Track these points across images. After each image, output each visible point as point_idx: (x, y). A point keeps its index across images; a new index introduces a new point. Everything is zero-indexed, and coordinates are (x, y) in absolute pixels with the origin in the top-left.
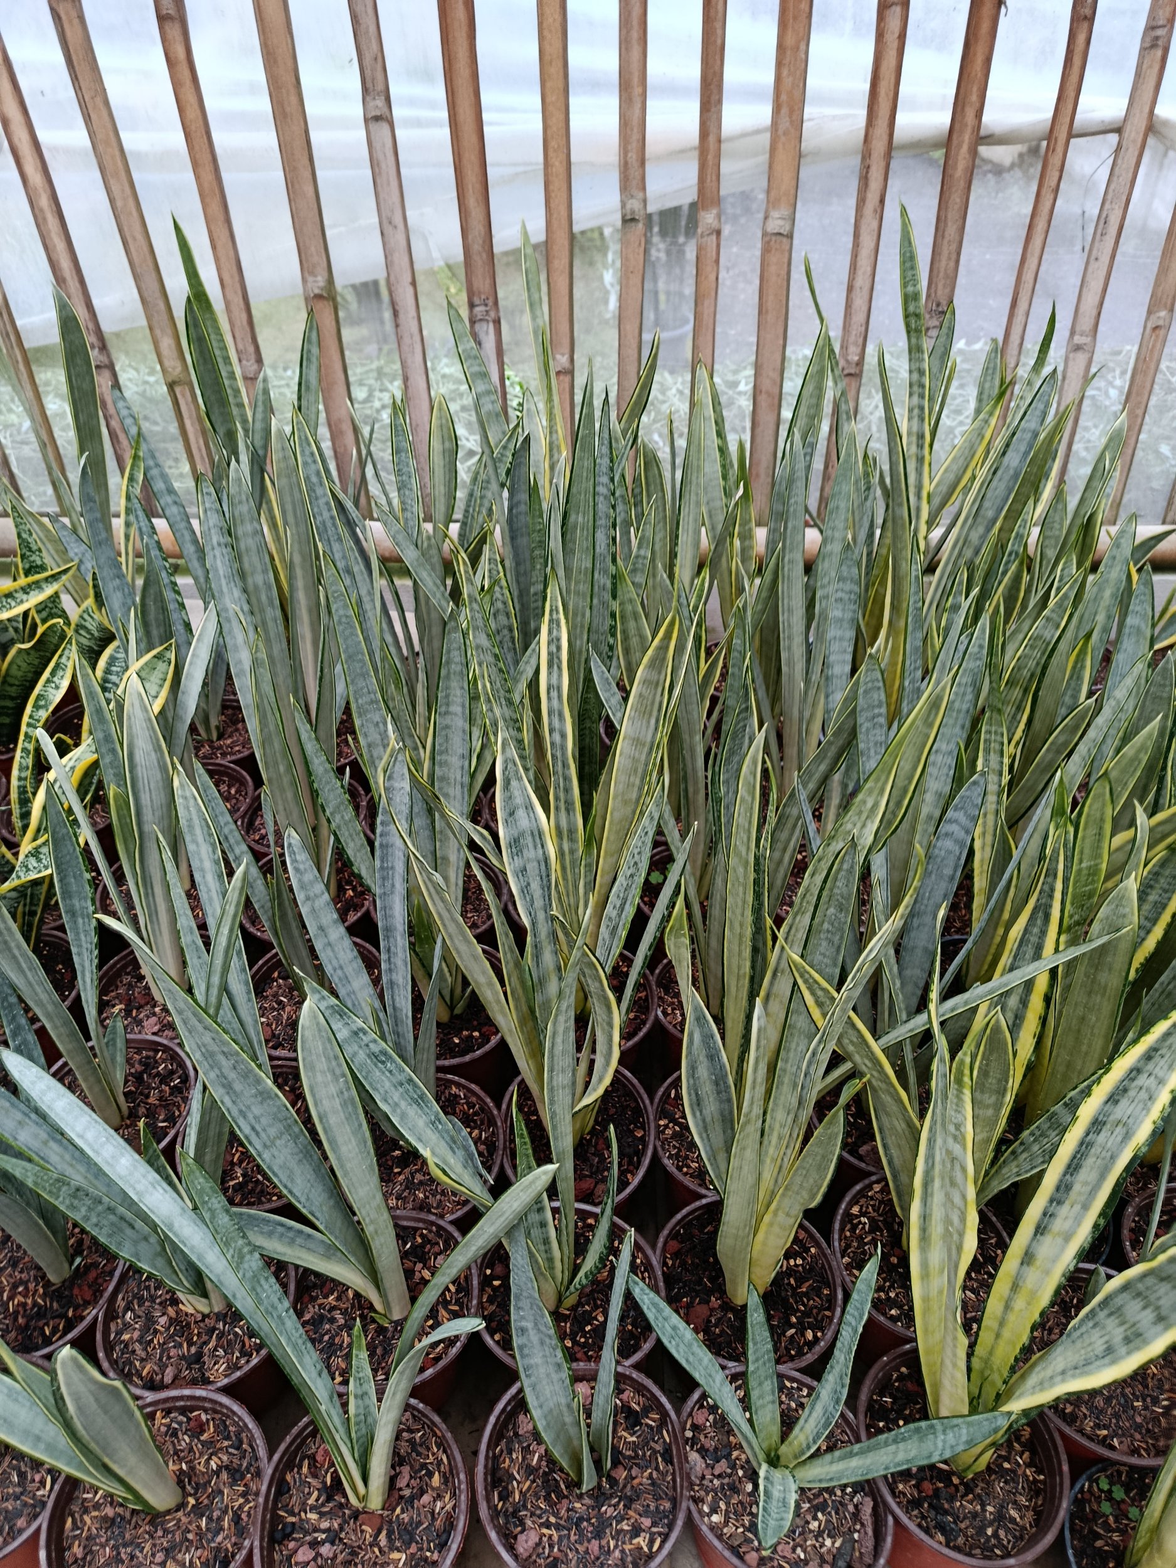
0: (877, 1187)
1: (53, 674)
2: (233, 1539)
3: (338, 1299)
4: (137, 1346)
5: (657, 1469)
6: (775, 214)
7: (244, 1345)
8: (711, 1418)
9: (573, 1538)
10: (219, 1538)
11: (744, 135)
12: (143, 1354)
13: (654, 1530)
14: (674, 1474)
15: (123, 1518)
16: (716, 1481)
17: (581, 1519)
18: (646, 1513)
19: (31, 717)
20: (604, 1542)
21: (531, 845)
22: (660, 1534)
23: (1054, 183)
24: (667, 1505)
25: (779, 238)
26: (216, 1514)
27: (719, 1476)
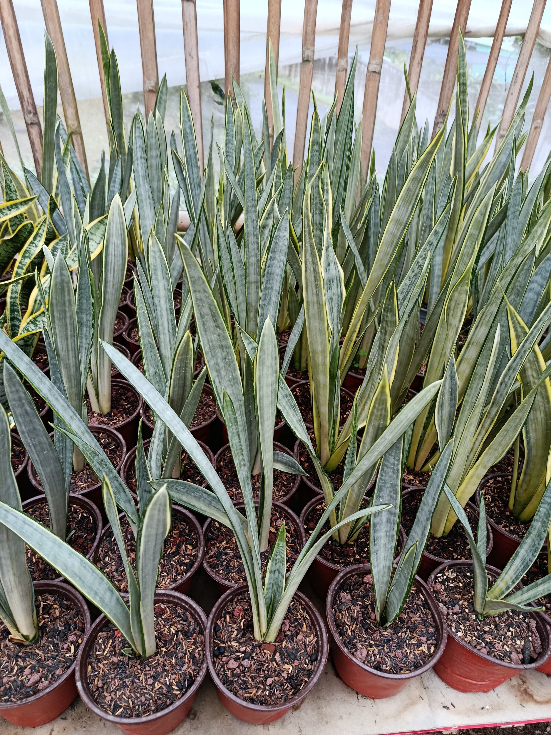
0: (491, 481)
1: (35, 238)
2: (193, 667)
3: (227, 543)
4: (115, 574)
5: (422, 612)
6: (374, 62)
7: (177, 570)
8: (443, 586)
9: (386, 650)
10: (184, 668)
11: (360, 24)
12: (120, 578)
13: (429, 642)
14: (432, 614)
15: (123, 663)
16: (455, 616)
17: (388, 641)
18: (422, 634)
19: (20, 263)
20: (404, 651)
21: (335, 285)
22: (432, 644)
23: (496, 56)
24: (433, 630)
25: (374, 74)
26: (180, 655)
27: (456, 614)
